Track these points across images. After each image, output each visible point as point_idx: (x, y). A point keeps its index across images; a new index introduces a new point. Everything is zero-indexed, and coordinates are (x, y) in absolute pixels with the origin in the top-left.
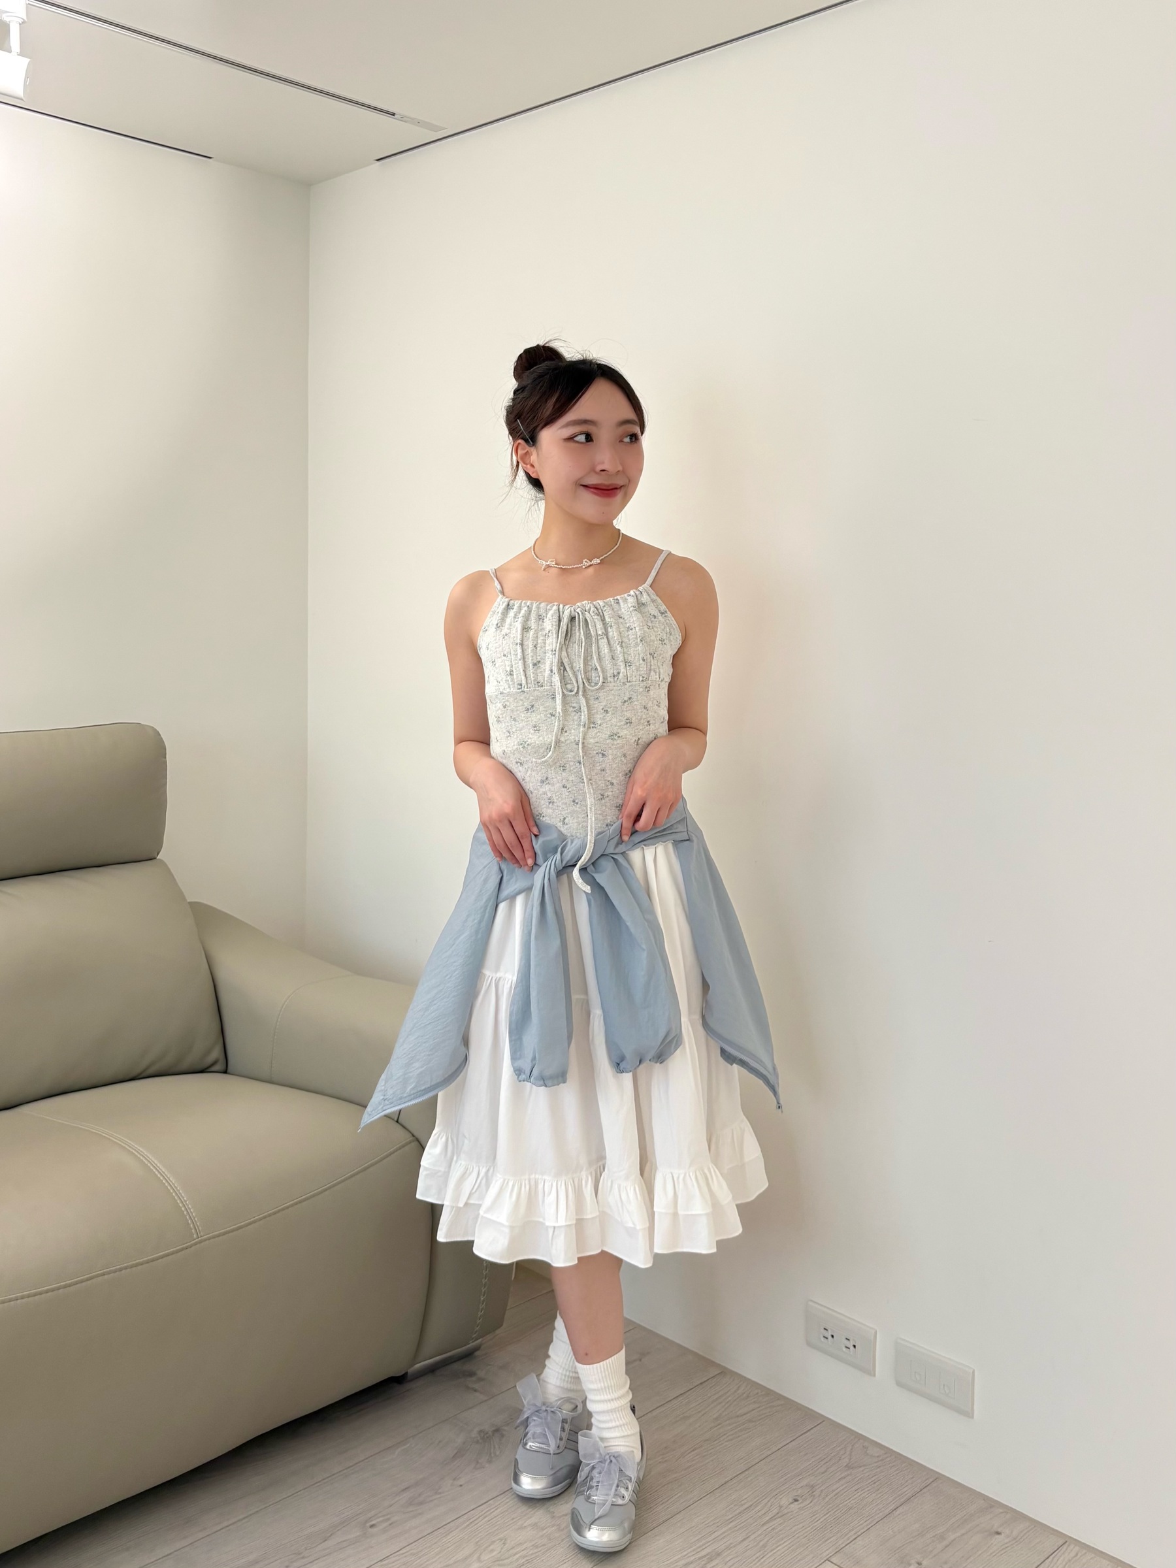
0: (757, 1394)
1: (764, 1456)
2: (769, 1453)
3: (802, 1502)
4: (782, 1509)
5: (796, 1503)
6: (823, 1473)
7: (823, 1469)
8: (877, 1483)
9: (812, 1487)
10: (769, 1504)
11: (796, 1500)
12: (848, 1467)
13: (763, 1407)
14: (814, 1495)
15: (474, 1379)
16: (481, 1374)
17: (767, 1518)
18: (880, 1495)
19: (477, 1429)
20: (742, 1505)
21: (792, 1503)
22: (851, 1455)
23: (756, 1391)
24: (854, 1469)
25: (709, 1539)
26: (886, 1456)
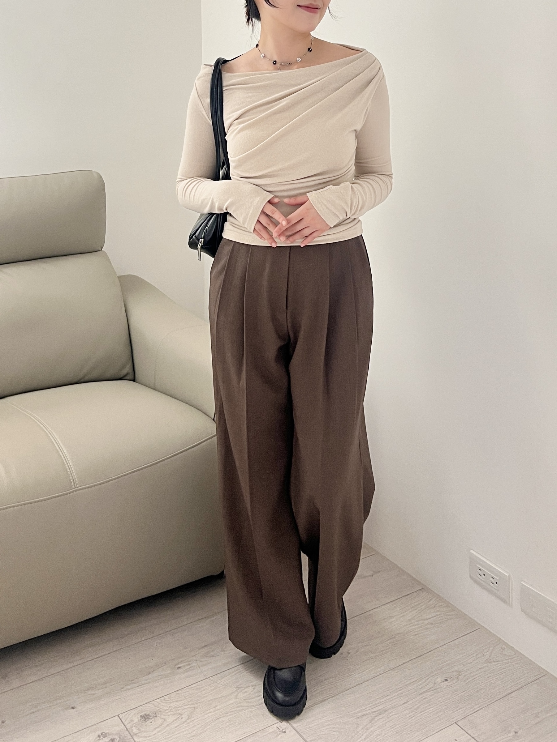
1: (434, 648)
2: (438, 646)
3: (450, 682)
4: (435, 685)
5: (446, 682)
6: (469, 664)
7: (469, 661)
8: (503, 674)
9: (460, 672)
10: (428, 680)
11: (446, 680)
12: (488, 661)
13: (442, 615)
14: (459, 678)
17: (424, 690)
18: (502, 683)
20: (410, 679)
21: (443, 682)
22: (491, 653)
23: (442, 604)
24: (491, 662)
25: (382, 700)
26: (514, 656)
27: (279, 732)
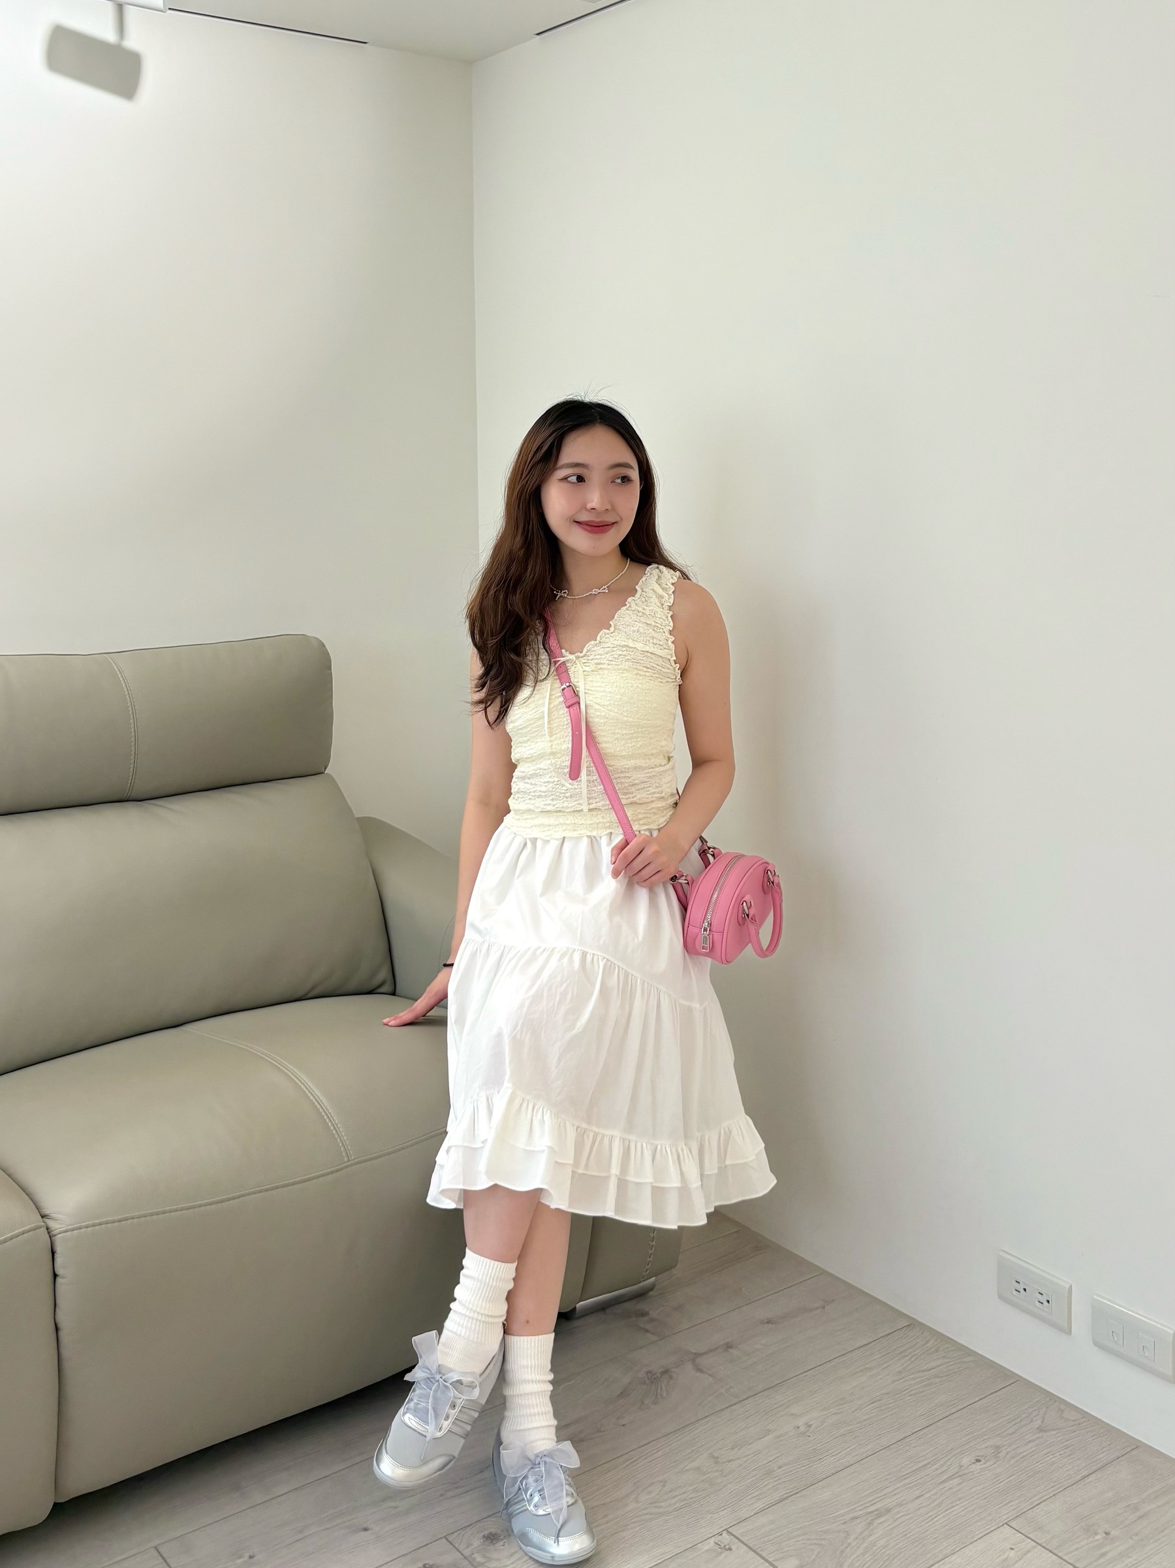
0: (947, 1348)
1: (948, 1413)
2: (955, 1410)
3: (984, 1463)
4: (963, 1468)
5: (979, 1464)
6: (1009, 1435)
7: (1011, 1430)
8: (1070, 1449)
9: (998, 1447)
10: (949, 1463)
11: (978, 1461)
12: (1041, 1429)
13: (952, 1363)
14: (999, 1457)
15: (645, 1319)
16: (653, 1314)
17: (946, 1477)
18: (1072, 1460)
19: (645, 1369)
20: (919, 1462)
21: (974, 1463)
22: (1044, 1418)
23: (947, 1346)
24: (1046, 1431)
25: (879, 1495)
26: (1083, 1420)
27: (720, 1550)
